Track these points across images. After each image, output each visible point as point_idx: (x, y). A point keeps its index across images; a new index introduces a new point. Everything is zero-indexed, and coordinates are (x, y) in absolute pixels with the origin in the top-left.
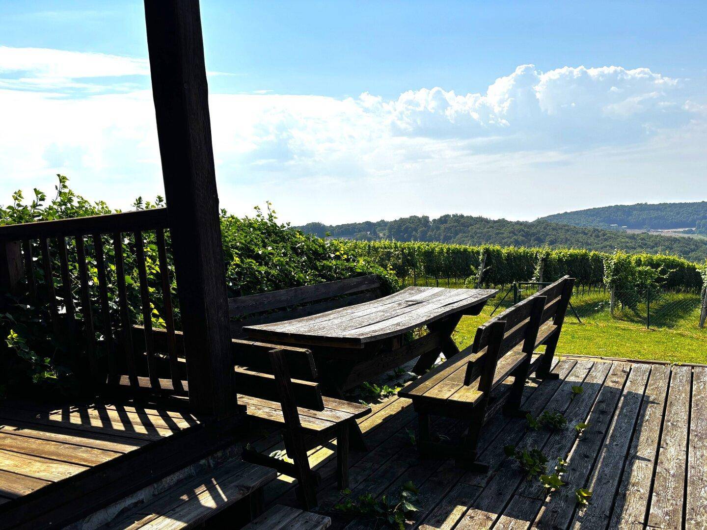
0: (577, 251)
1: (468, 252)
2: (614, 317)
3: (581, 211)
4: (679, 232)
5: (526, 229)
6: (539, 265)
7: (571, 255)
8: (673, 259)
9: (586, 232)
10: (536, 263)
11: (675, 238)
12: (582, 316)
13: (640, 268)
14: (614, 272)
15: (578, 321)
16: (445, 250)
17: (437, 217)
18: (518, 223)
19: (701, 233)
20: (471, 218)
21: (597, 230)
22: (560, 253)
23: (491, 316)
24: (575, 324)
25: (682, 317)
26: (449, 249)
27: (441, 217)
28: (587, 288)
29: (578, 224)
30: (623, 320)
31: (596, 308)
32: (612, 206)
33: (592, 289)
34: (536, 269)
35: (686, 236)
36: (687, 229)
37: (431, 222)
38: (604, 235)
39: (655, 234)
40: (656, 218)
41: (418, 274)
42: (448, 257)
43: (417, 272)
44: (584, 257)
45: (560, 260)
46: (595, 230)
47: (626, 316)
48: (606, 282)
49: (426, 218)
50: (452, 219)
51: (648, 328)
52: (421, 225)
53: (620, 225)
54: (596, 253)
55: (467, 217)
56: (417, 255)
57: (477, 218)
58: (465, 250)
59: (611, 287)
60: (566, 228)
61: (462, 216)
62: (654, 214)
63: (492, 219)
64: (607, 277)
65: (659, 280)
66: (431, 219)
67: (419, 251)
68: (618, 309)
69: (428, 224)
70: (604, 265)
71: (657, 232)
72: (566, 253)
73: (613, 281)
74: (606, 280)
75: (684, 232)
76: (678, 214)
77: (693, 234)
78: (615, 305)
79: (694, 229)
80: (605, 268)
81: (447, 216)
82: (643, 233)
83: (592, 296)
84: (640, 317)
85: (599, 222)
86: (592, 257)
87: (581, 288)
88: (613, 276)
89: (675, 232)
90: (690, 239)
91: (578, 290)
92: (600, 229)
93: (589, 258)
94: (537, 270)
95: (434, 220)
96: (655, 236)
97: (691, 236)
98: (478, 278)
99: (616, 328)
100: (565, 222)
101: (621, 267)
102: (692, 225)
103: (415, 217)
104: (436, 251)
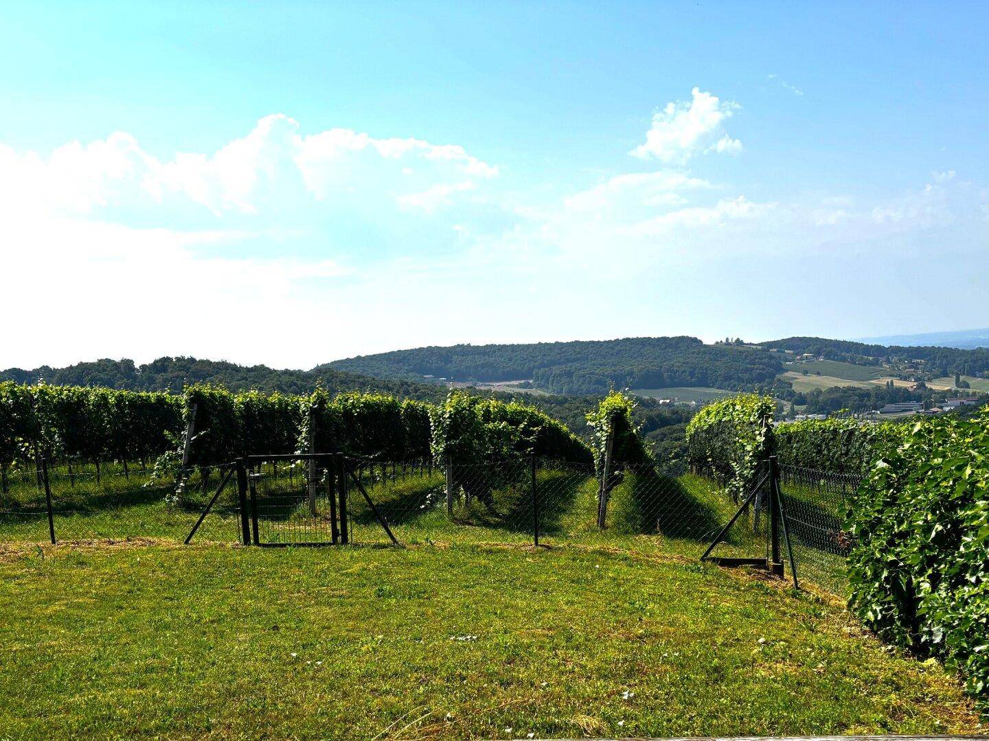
0: (377, 398)
1: (167, 403)
2: (455, 520)
3: (380, 355)
4: (513, 386)
5: (299, 383)
6: (306, 425)
7: (367, 405)
8: (532, 413)
9: (390, 386)
10: (300, 421)
11: (509, 394)
12: (397, 523)
13: (491, 426)
14: (448, 432)
15: (389, 540)
16: (112, 400)
17: (149, 361)
18: (286, 372)
19: (539, 387)
20: (208, 363)
21: (406, 383)
22: (347, 400)
23: (186, 542)
24: (383, 547)
25: (564, 511)
26: (120, 399)
27: (156, 362)
28: (399, 468)
29: (376, 375)
30: (471, 524)
31: (423, 506)
32: (423, 348)
33: (409, 470)
34: (300, 433)
35: (523, 391)
36: (522, 382)
37: (138, 370)
38: (416, 391)
39: (483, 388)
40: (483, 366)
41: (47, 452)
42: (120, 416)
43: (42, 448)
44: (392, 408)
45: (347, 413)
46: (403, 384)
47: (474, 514)
48: (436, 451)
49: (128, 364)
50: (175, 365)
51: (536, 544)
52: (119, 375)
53: (437, 376)
54: (412, 402)
55: (202, 362)
56: (39, 410)
57: (218, 363)
58: (160, 401)
59: (445, 461)
60: (361, 380)
61: (192, 360)
62: (480, 360)
63: (244, 365)
64: (438, 443)
65: (521, 446)
66: (137, 366)
67: (45, 401)
68: (460, 504)
69: (133, 373)
70: (431, 420)
71: (486, 386)
72: (358, 400)
73: (448, 451)
74: (437, 448)
75: (520, 386)
76: (510, 360)
77: (531, 388)
78: (455, 495)
79: (531, 381)
80: (432, 424)
81: (166, 360)
82: (468, 387)
83: (412, 481)
84: (497, 515)
85: (408, 371)
86: (406, 410)
87: (389, 469)
88: (447, 440)
89: (508, 386)
90: (527, 394)
91: (384, 474)
92: (409, 381)
93: (400, 411)
94: (304, 435)
95: (143, 367)
96: (485, 391)
97: (529, 391)
98: (181, 456)
99: (473, 549)
100: (358, 371)
101: (461, 423)
102: (527, 375)
103: (108, 361)
104: (88, 401)
